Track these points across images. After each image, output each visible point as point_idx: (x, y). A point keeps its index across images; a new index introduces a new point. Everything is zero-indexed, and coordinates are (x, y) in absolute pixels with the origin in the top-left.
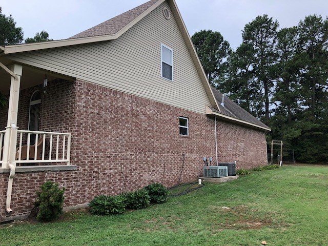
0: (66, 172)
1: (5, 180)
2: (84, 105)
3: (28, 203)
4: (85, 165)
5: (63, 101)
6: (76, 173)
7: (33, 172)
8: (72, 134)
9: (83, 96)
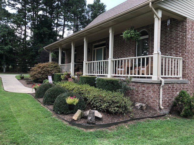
0: (183, 84)
1: (158, 88)
2: (190, 37)
3: (167, 103)
4: (191, 79)
5: (172, 35)
6: (187, 85)
7: (170, 84)
8: (183, 58)
9: (190, 31)
